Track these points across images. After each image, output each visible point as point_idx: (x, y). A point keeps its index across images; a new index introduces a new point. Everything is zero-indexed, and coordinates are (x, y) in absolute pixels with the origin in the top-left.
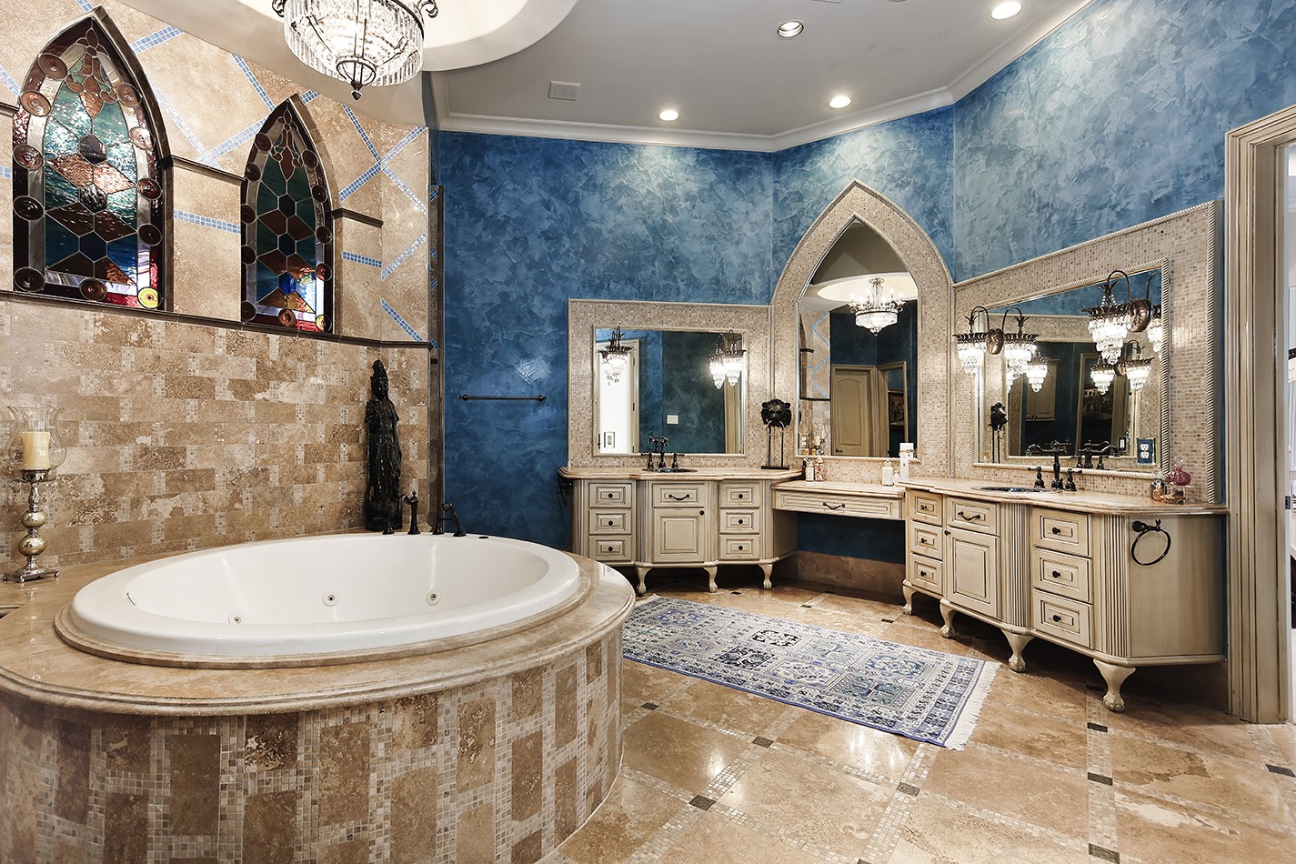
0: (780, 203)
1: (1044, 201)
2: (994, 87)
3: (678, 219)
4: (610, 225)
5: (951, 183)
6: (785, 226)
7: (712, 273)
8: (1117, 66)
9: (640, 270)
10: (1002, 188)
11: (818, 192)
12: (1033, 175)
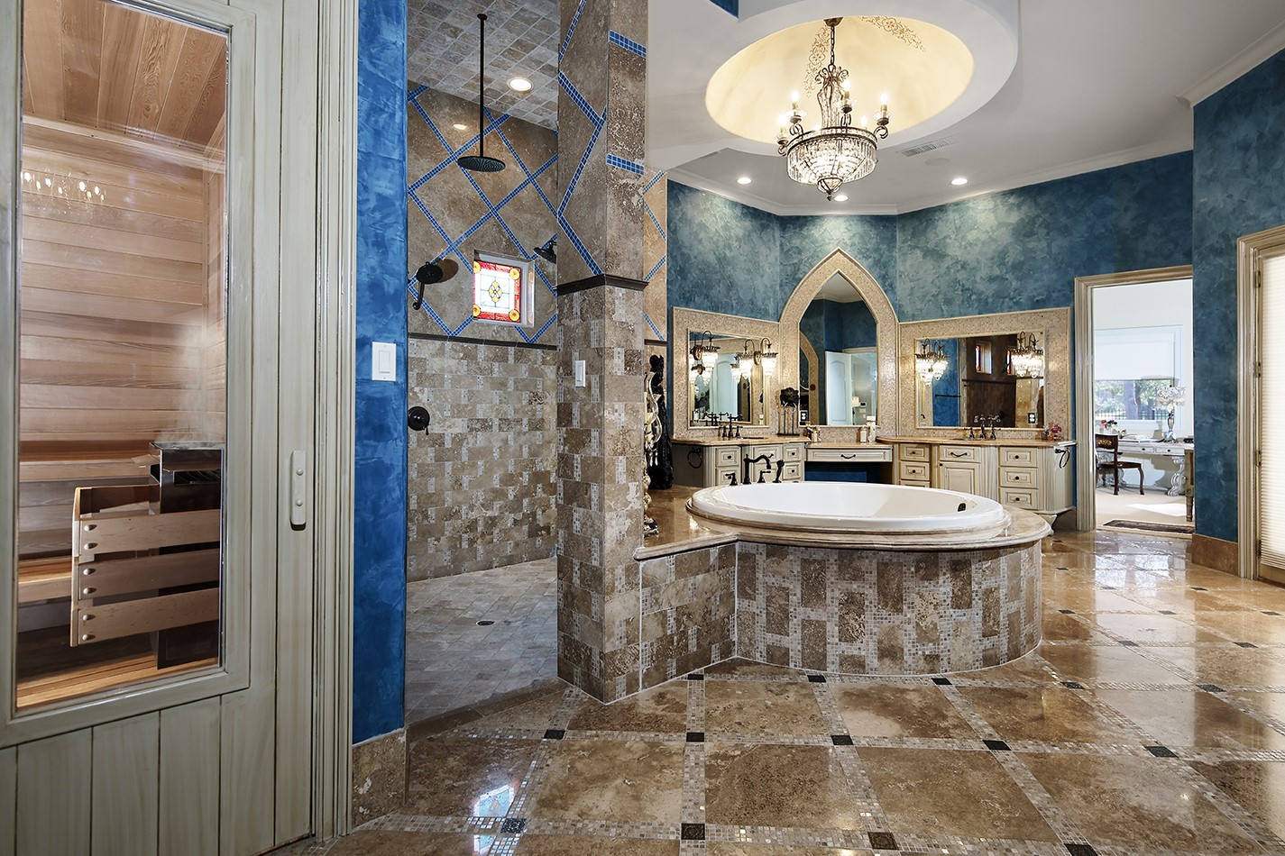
0: (785, 253)
1: (966, 287)
2: (929, 215)
3: (732, 254)
4: (695, 253)
5: (895, 262)
6: (789, 268)
7: (749, 297)
8: (1013, 229)
9: (712, 289)
10: (935, 273)
11: (812, 250)
12: (958, 271)
